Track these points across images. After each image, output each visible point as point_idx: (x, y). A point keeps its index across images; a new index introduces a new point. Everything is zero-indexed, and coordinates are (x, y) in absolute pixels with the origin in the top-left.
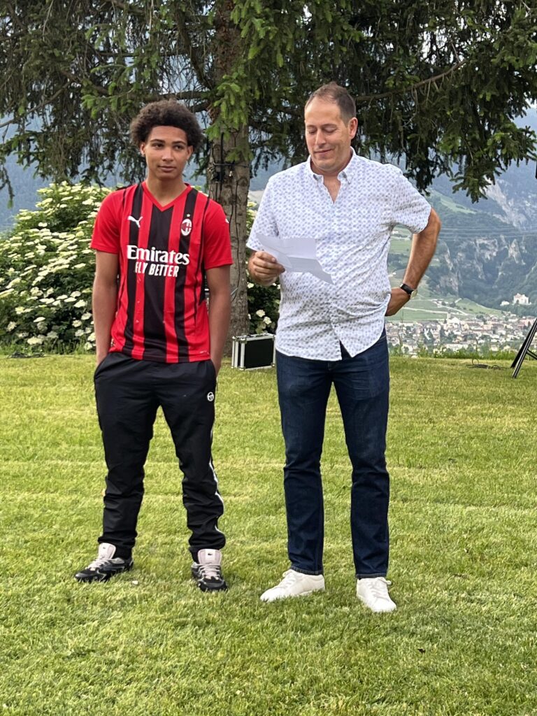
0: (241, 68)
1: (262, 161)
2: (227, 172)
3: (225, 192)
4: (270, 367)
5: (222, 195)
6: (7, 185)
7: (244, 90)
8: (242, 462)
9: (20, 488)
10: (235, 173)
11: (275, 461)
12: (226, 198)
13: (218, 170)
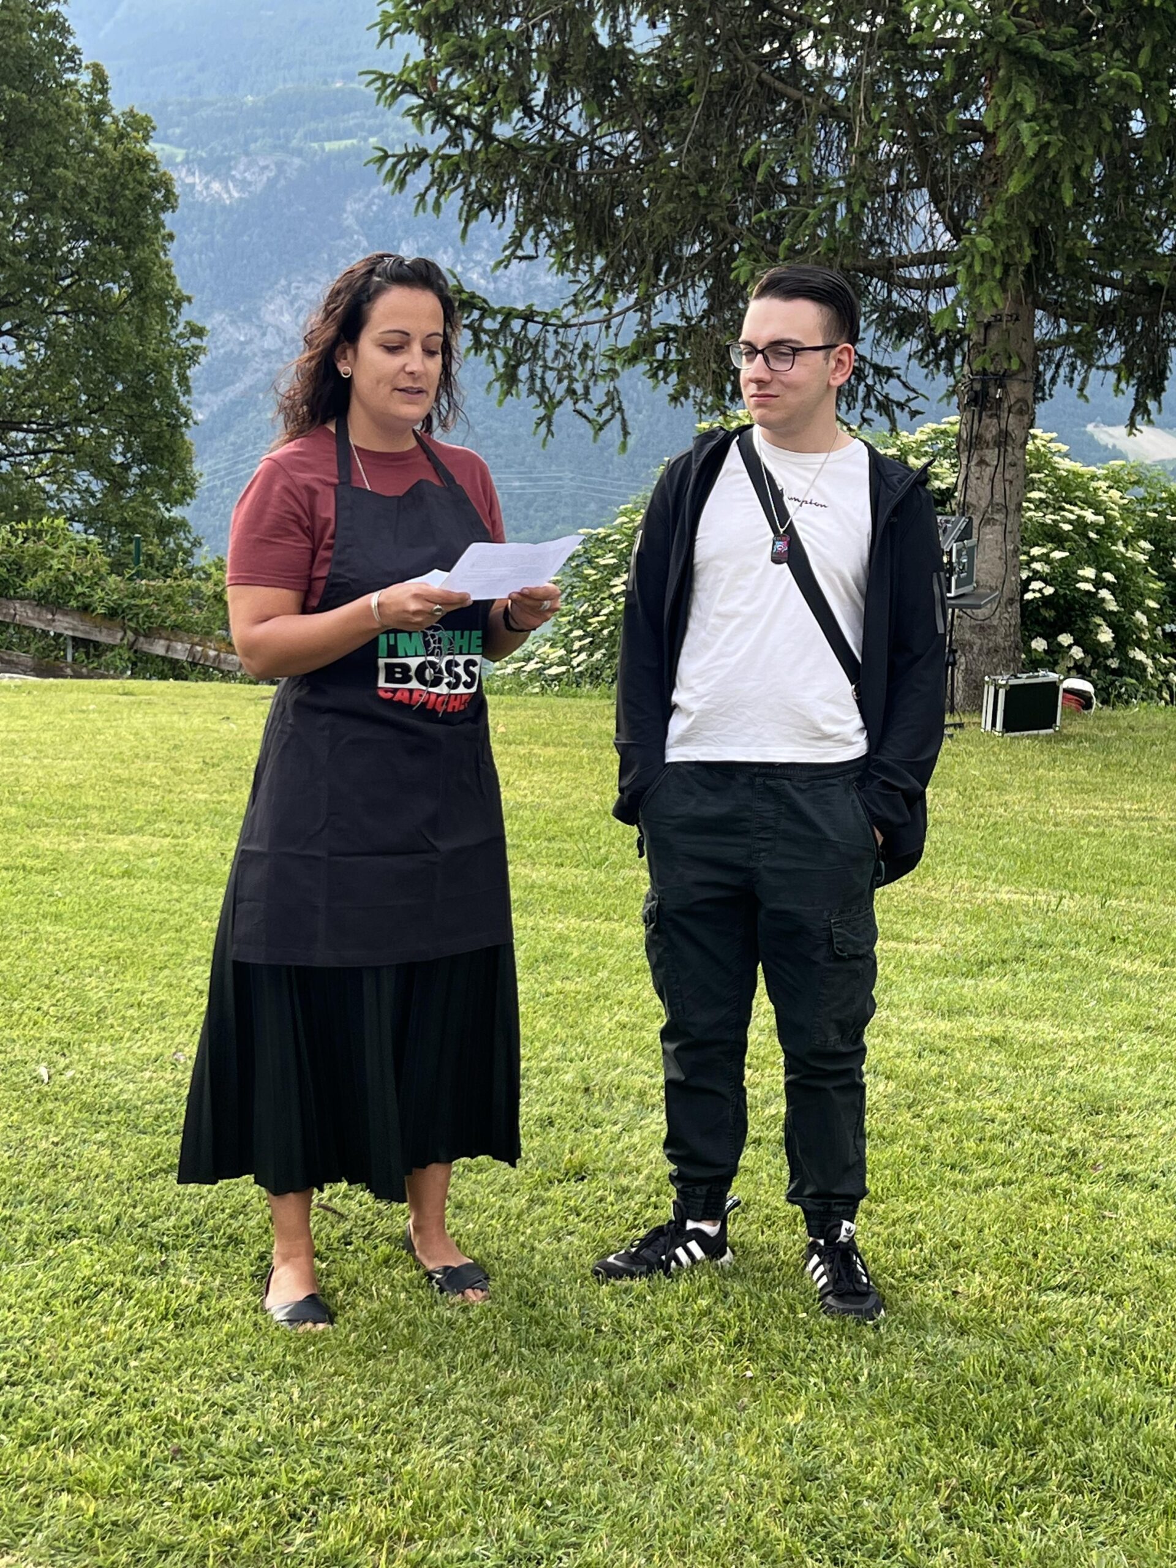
0: (1001, 206)
1: (1064, 371)
2: (992, 390)
3: (987, 426)
4: (1051, 731)
5: (981, 431)
6: (618, 415)
7: (1002, 247)
8: (947, 888)
9: (564, 911)
10: (1006, 393)
11: (1007, 888)
12: (988, 437)
13: (977, 386)
